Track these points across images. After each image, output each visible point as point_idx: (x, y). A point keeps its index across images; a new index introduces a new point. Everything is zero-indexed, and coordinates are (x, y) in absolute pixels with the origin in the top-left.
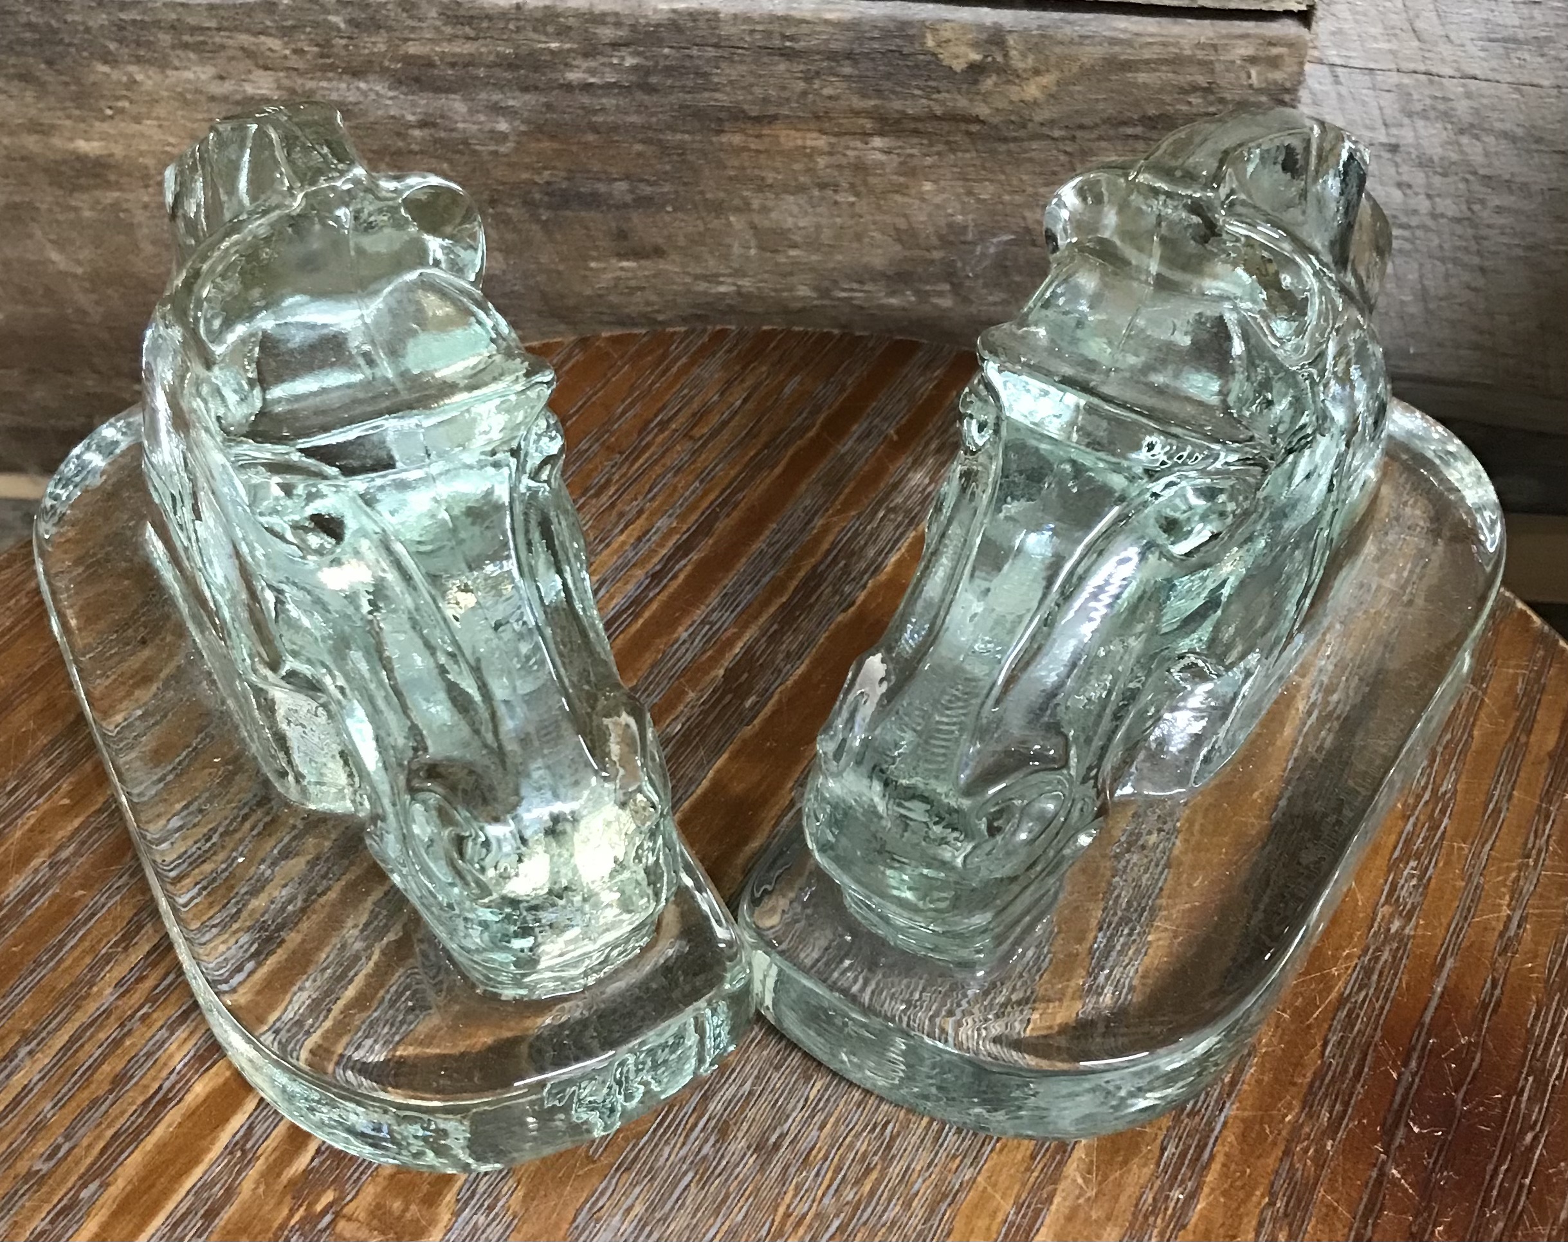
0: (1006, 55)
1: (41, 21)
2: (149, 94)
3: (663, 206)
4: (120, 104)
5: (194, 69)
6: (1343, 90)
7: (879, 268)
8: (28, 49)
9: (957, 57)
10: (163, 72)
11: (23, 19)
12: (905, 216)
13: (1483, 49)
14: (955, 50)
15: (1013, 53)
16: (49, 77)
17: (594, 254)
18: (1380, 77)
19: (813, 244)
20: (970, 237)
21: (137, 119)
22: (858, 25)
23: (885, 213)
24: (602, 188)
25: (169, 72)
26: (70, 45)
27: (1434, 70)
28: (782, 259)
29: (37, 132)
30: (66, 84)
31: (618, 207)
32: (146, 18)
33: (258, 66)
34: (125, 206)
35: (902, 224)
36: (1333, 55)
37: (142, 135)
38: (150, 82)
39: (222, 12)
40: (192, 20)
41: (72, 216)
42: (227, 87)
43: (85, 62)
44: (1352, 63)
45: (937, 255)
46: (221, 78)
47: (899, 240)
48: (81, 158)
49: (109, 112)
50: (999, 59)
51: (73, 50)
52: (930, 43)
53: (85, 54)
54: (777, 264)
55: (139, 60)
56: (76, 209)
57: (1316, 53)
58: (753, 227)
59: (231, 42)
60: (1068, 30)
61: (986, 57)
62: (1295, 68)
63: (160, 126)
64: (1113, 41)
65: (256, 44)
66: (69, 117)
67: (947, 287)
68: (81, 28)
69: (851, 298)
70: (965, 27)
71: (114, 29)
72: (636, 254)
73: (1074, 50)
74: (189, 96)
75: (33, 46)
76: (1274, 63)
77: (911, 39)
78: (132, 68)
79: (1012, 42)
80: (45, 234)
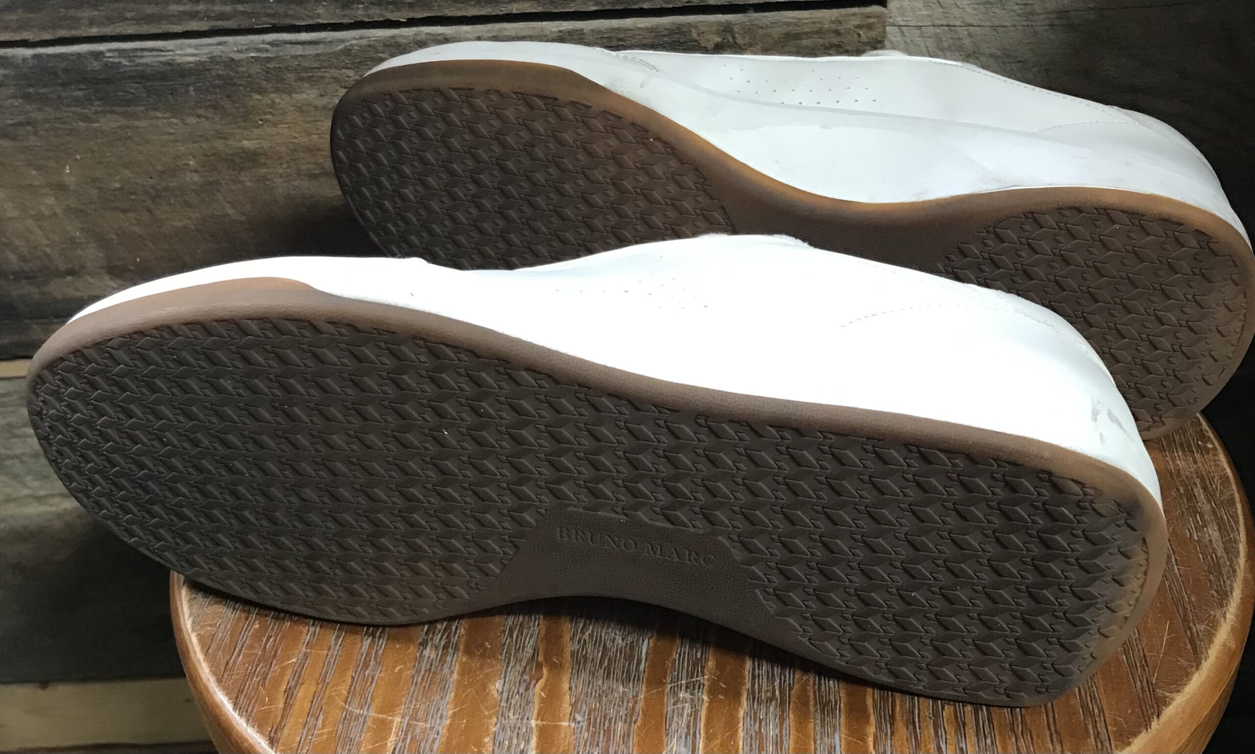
0: (734, 38)
1: (224, 73)
2: (282, 109)
4: (266, 117)
5: (307, 92)
6: (908, 41)
8: (218, 90)
9: (709, 41)
10: (290, 95)
11: (214, 73)
13: (975, 9)
14: (706, 37)
15: (737, 35)
16: (227, 104)
18: (924, 29)
21: (275, 125)
22: (656, 28)
25: (294, 95)
26: (240, 85)
27: (951, 23)
29: (221, 138)
30: (238, 108)
32: (281, 65)
33: (341, 87)
34: (269, 177)
36: (899, 20)
37: (278, 133)
38: (283, 102)
39: (322, 58)
40: (305, 64)
41: (240, 186)
42: (325, 100)
43: (248, 94)
44: (910, 23)
46: (322, 96)
48: (244, 150)
49: (261, 123)
50: (730, 39)
51: (242, 88)
52: (694, 35)
53: (248, 90)
55: (277, 90)
56: (242, 182)
57: (891, 20)
59: (327, 74)
60: (765, 21)
61: (724, 39)
62: (881, 29)
63: (288, 128)
64: (788, 24)
65: (340, 74)
66: (239, 128)
68: (246, 75)
70: (710, 24)
71: (264, 73)
73: (769, 31)
74: (304, 108)
75: (220, 88)
76: (870, 27)
77: (682, 33)
78: (272, 95)
79: (736, 30)
80: (225, 198)
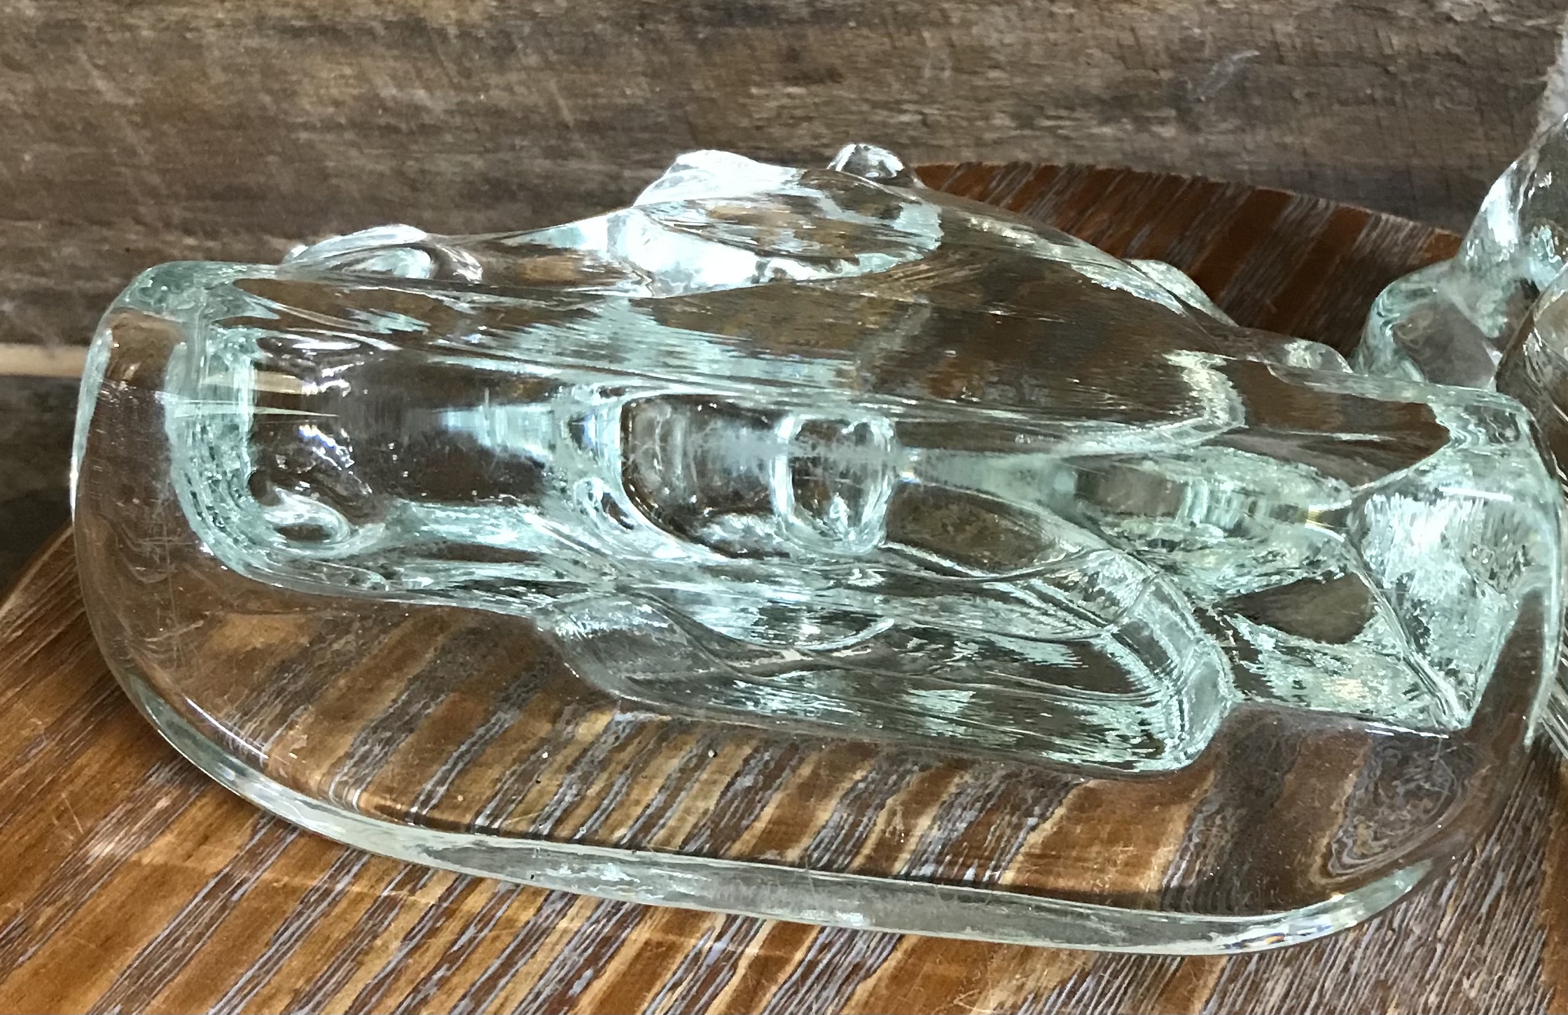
3: (846, 20)
7: (1095, 92)
12: (1132, 30)
17: (757, 78)
19: (1018, 65)
20: (1207, 53)
23: (1110, 26)
28: (979, 82)
31: (790, 23)
34: (193, 25)
35: (1127, 39)
41: (127, 36)
45: (1165, 75)
47: (1122, 58)
54: (974, 88)
56: (132, 28)
58: (951, 44)
67: (1173, 113)
72: (807, 78)
80: (91, 58)
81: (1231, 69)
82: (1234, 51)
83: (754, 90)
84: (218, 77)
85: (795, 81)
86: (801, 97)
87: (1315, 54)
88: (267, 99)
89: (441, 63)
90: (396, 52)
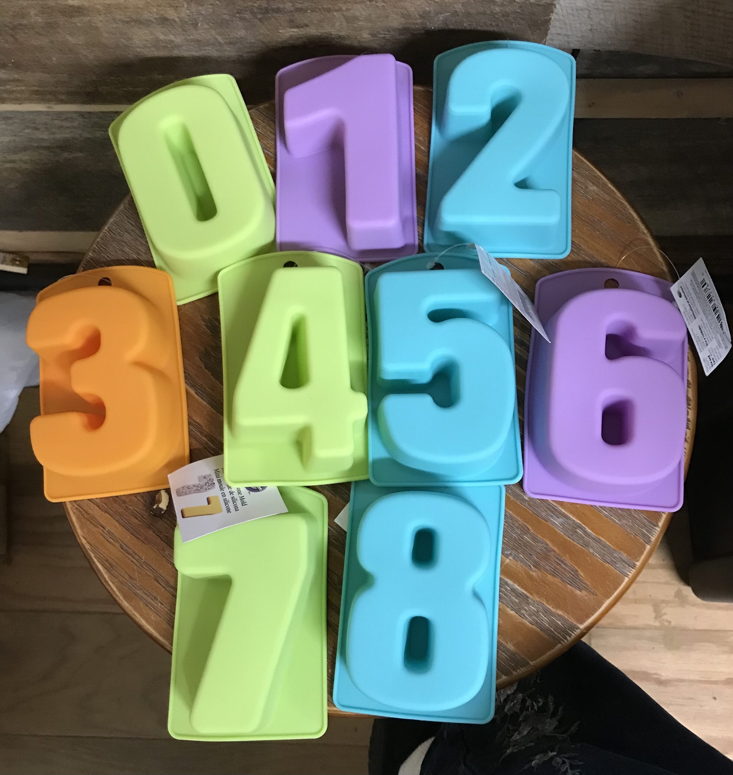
3: (307, 10)
7: (396, 27)
12: (406, 9)
17: (281, 28)
19: (368, 20)
20: (432, 15)
23: (397, 8)
24: (281, 6)
28: (356, 26)
31: (288, 12)
34: (93, 22)
35: (404, 12)
41: (73, 25)
45: (419, 21)
47: (404, 17)
48: (72, 6)
56: (74, 23)
58: (344, 15)
69: (385, 37)
72: (298, 27)
81: (441, 18)
82: (442, 14)
83: (280, 31)
84: (106, 35)
85: (294, 27)
86: (297, 32)
87: (470, 13)
88: (123, 41)
89: (175, 28)
90: (160, 26)
